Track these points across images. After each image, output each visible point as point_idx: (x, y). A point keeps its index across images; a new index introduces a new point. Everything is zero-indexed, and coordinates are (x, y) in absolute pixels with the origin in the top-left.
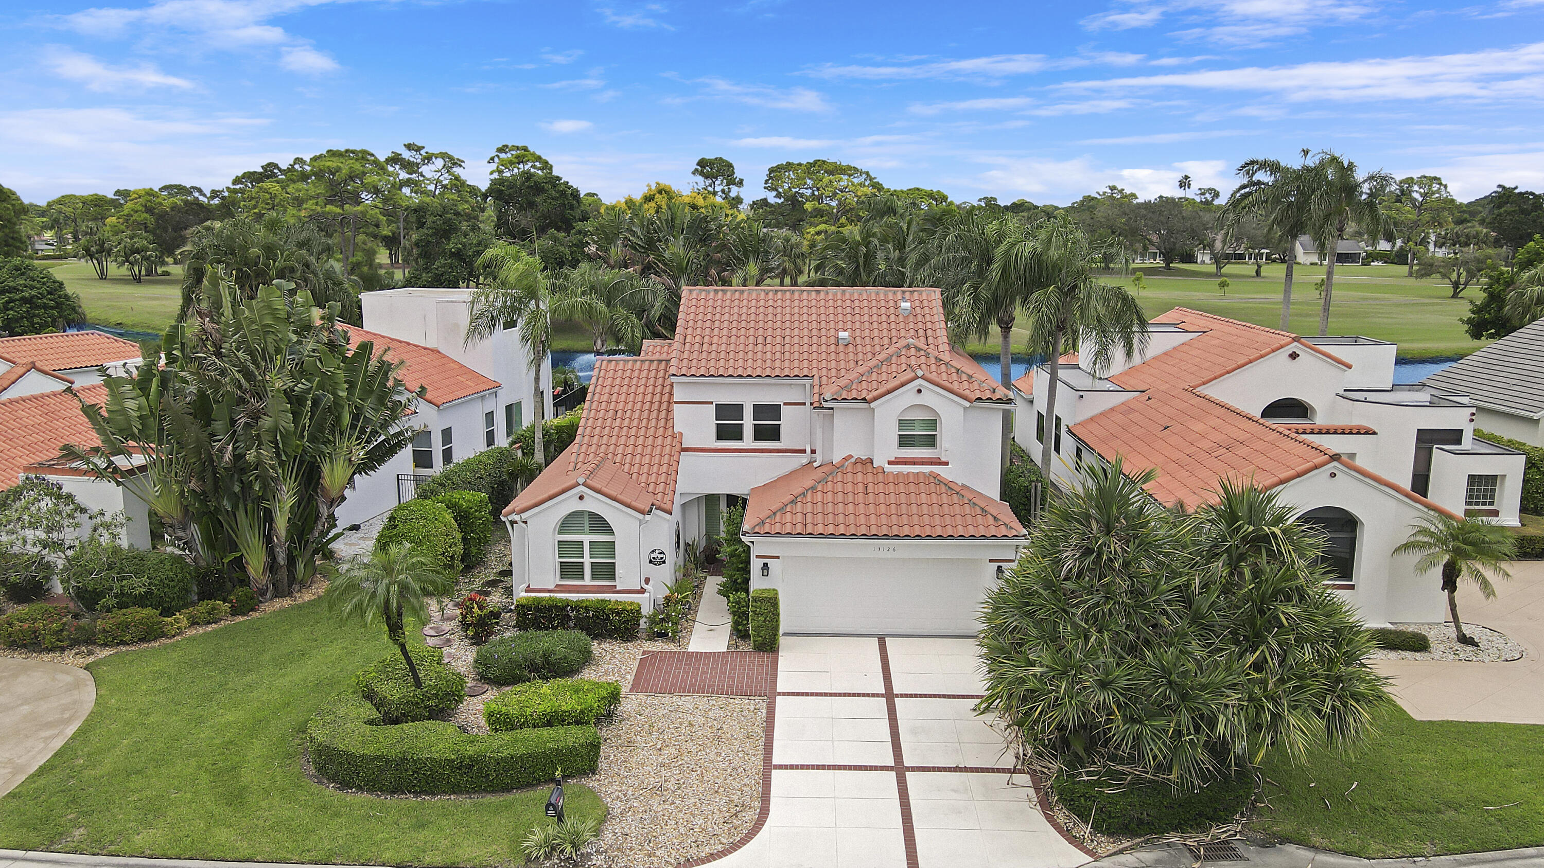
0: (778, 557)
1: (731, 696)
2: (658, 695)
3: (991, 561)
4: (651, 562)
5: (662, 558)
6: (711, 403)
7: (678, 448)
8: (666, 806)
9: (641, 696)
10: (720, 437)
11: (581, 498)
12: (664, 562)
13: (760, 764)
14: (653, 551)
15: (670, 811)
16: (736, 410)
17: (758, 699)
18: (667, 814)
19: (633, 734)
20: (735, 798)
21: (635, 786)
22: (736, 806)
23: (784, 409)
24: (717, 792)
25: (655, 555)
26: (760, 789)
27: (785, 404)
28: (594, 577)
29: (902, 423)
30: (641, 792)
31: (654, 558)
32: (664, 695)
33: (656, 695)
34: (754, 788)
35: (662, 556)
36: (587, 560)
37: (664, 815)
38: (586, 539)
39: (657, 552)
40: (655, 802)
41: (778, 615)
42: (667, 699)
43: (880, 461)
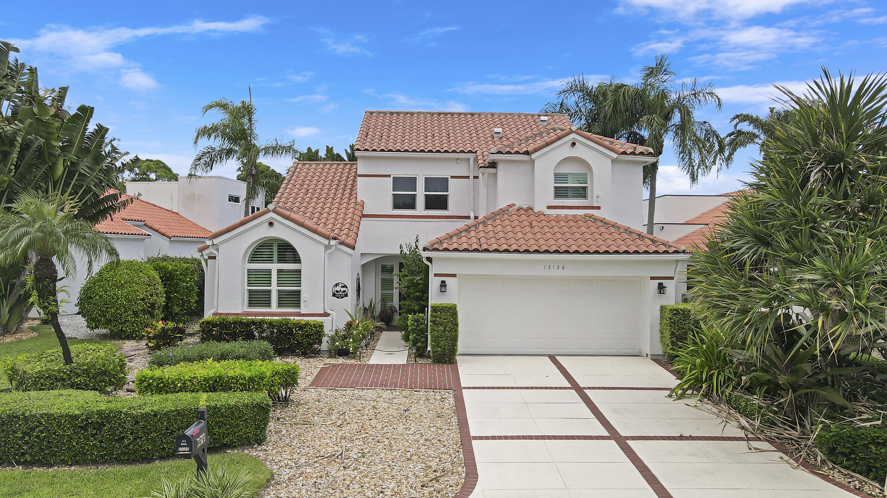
0: (454, 276)
1: (415, 389)
2: (339, 389)
3: (652, 278)
4: (334, 295)
5: (344, 291)
6: (389, 176)
7: (359, 214)
8: (348, 472)
9: (323, 391)
10: (396, 206)
11: (271, 224)
12: (346, 295)
13: (456, 436)
14: (336, 285)
15: (353, 476)
16: (411, 182)
17: (443, 392)
18: (348, 478)
19: (310, 415)
20: (433, 464)
21: (309, 455)
22: (435, 471)
23: (451, 182)
24: (409, 459)
25: (338, 288)
26: (461, 456)
27: (452, 177)
28: (280, 304)
29: (558, 177)
30: (316, 459)
31: (337, 291)
32: (345, 389)
33: (336, 389)
34: (454, 456)
35: (344, 289)
36: (274, 288)
37: (344, 480)
38: (274, 267)
39: (340, 285)
40: (333, 469)
41: (457, 325)
42: (349, 391)
43: (540, 207)
